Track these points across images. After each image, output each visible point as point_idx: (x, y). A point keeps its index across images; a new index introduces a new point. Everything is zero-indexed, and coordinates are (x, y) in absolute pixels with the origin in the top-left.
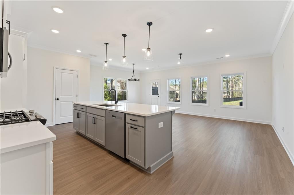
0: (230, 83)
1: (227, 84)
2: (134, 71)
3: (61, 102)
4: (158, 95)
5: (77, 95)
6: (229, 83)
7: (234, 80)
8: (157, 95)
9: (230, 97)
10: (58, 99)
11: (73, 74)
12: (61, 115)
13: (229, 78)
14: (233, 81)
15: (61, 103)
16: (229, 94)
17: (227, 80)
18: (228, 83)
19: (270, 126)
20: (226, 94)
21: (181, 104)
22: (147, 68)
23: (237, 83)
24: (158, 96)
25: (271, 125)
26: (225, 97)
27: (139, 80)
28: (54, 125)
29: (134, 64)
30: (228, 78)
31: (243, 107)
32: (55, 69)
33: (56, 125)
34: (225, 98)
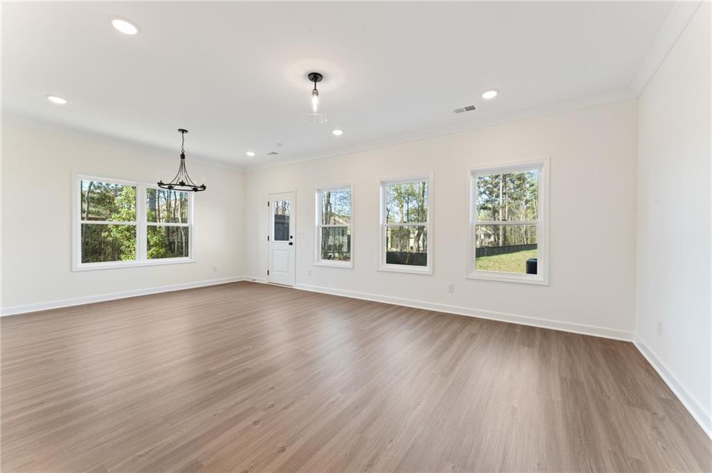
0: (501, 214)
1: (494, 215)
2: (183, 156)
4: (291, 240)
6: (499, 213)
7: (509, 208)
8: (288, 240)
9: (501, 245)
13: (499, 204)
14: (507, 208)
16: (499, 239)
17: (494, 208)
18: (496, 214)
19: (630, 345)
20: (492, 239)
21: (353, 268)
22: (251, 154)
23: (514, 214)
24: (291, 244)
25: (632, 343)
26: (489, 243)
27: (204, 187)
29: (183, 131)
30: (497, 203)
31: (539, 277)
34: (490, 246)
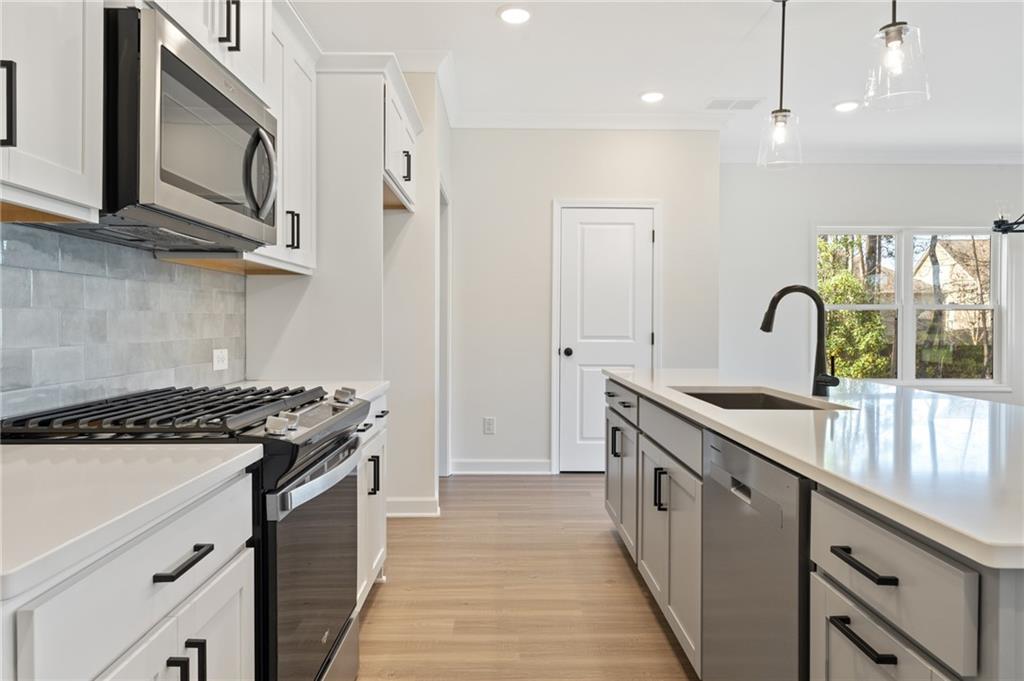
3: (585, 369)
5: (653, 334)
10: (568, 352)
11: (632, 224)
12: (581, 433)
15: (582, 372)
28: (556, 471)
32: (557, 208)
33: (562, 472)
